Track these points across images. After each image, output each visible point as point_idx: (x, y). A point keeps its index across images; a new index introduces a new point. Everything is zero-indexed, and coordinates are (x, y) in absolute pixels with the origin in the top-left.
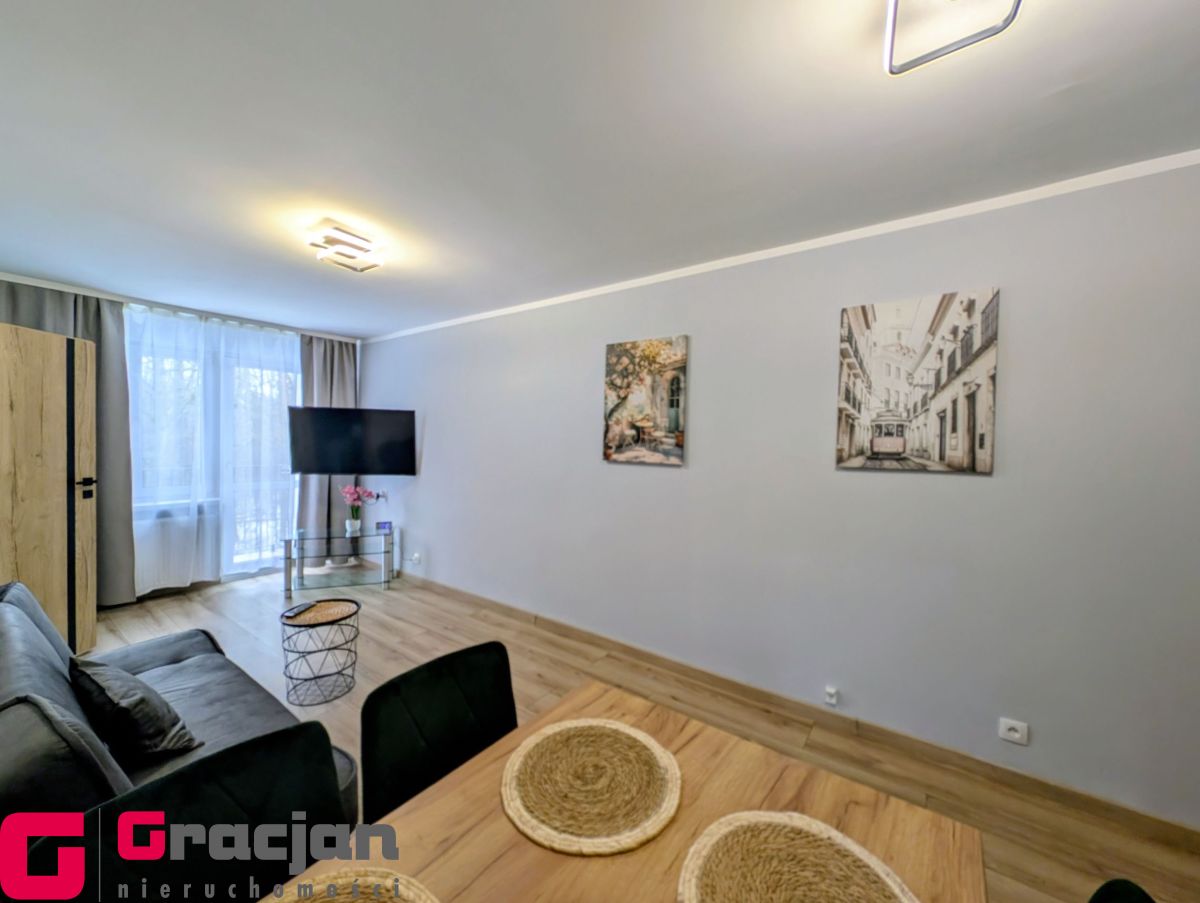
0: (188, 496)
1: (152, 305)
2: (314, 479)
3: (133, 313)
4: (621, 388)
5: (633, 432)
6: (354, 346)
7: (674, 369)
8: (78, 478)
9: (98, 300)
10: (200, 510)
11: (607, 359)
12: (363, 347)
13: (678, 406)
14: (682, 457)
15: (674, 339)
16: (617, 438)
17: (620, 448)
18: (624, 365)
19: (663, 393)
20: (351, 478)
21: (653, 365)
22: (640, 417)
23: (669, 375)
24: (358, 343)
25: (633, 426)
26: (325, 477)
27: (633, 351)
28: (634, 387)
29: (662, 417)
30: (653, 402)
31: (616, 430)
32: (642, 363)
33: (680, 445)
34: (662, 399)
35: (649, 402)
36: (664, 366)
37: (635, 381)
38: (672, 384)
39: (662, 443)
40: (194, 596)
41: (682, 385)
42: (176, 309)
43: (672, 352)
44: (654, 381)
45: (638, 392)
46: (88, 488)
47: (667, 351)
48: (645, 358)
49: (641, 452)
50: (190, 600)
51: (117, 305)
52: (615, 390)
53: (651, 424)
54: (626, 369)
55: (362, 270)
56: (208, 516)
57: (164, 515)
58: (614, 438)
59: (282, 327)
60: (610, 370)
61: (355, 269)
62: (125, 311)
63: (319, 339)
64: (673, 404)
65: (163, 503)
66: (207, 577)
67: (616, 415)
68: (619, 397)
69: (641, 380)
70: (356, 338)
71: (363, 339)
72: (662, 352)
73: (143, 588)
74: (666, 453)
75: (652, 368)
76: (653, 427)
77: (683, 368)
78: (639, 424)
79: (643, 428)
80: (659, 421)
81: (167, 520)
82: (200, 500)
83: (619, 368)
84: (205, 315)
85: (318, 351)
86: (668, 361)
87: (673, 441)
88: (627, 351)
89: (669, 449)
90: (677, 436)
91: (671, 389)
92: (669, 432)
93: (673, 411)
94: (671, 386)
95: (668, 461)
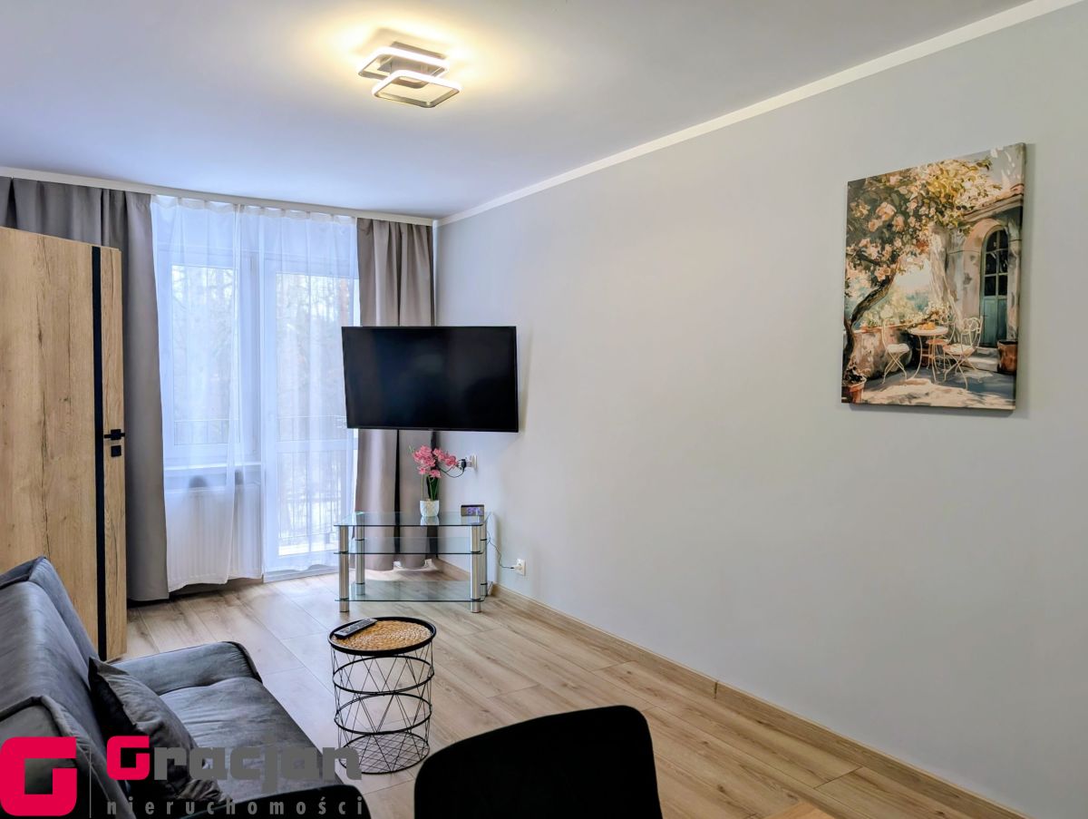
0: (225, 458)
1: (180, 193)
2: (377, 436)
3: (162, 208)
4: (877, 263)
5: (905, 348)
6: (429, 229)
7: (994, 217)
8: (106, 431)
9: (124, 192)
10: (238, 479)
11: (850, 209)
12: (441, 229)
13: (1003, 291)
14: (1013, 394)
15: (994, 154)
16: (871, 359)
17: (876, 379)
18: (884, 218)
19: (971, 266)
20: (426, 435)
21: (948, 213)
22: (919, 317)
23: (983, 229)
24: (435, 224)
25: (905, 336)
26: (393, 433)
27: (903, 190)
28: (906, 259)
29: (965, 313)
30: (947, 288)
31: (867, 346)
32: (923, 210)
33: (1008, 371)
34: (968, 279)
35: (938, 285)
36: (973, 211)
37: (908, 248)
38: (990, 247)
39: (966, 367)
40: (232, 597)
41: (1014, 247)
42: (206, 197)
43: (990, 182)
44: (949, 244)
45: (913, 268)
46: (116, 443)
47: (978, 181)
48: (929, 199)
49: (921, 386)
50: (228, 603)
51: (144, 198)
52: (867, 268)
53: (942, 330)
54: (889, 226)
55: (433, 105)
56: (248, 487)
57: (198, 483)
58: (864, 359)
59: (333, 210)
60: (855, 230)
61: (423, 104)
62: (153, 206)
63: (382, 222)
64: (994, 285)
65: (197, 467)
66: (246, 572)
67: (868, 316)
68: (874, 281)
69: (922, 244)
70: (432, 217)
71: (439, 217)
72: (967, 185)
73: (176, 582)
74: (977, 388)
75: (946, 219)
76: (948, 336)
77: (1016, 214)
78: (914, 331)
79: (925, 338)
80: (960, 323)
81: (201, 490)
82: (238, 464)
83: (875, 224)
84: (240, 202)
85: (380, 240)
86: (982, 200)
87: (992, 363)
88: (890, 190)
89: (982, 379)
90: (1001, 352)
91: (989, 256)
92: (982, 345)
93: (993, 302)
94: (988, 250)
95: (980, 402)
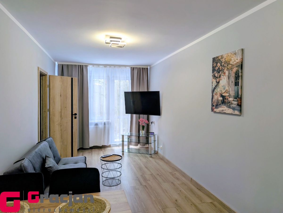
0: (102, 119)
1: (93, 65)
3: (90, 68)
4: (217, 78)
5: (221, 98)
6: (147, 69)
7: (237, 67)
9: (83, 65)
10: (105, 124)
11: (213, 65)
12: (150, 68)
13: (238, 85)
14: (240, 111)
15: (237, 51)
16: (216, 101)
17: (217, 106)
18: (218, 67)
19: (233, 79)
21: (229, 66)
22: (224, 91)
23: (235, 70)
25: (222, 96)
27: (221, 60)
28: (222, 77)
29: (232, 91)
30: (229, 84)
31: (216, 97)
32: (225, 65)
33: (240, 105)
34: (232, 82)
35: (227, 83)
36: (233, 65)
37: (222, 74)
38: (236, 74)
39: (232, 103)
40: (103, 149)
41: (240, 74)
42: (98, 65)
43: (236, 58)
44: (229, 73)
45: (223, 79)
46: (75, 116)
47: (234, 58)
48: (226, 62)
49: (224, 108)
50: (101, 150)
51: (86, 66)
52: (215, 79)
53: (228, 94)
54: (219, 69)
55: (123, 47)
56: (107, 126)
57: (96, 124)
58: (215, 101)
59: (125, 66)
60: (214, 70)
61: (121, 47)
62: (88, 67)
63: (136, 68)
65: (96, 121)
66: (106, 144)
67: (215, 90)
68: (217, 82)
69: (224, 73)
70: (148, 66)
71: (150, 66)
72: (232, 59)
73: (91, 145)
74: (234, 109)
75: (228, 67)
76: (229, 96)
77: (242, 66)
78: (223, 94)
79: (225, 96)
80: (231, 93)
81: (97, 126)
82: (105, 121)
84: (105, 66)
85: (136, 72)
86: (235, 63)
87: (236, 103)
88: (219, 60)
89: (235, 107)
90: (238, 100)
91: (236, 76)
92: (235, 98)
93: (236, 88)
94: (236, 75)
95: (234, 112)
